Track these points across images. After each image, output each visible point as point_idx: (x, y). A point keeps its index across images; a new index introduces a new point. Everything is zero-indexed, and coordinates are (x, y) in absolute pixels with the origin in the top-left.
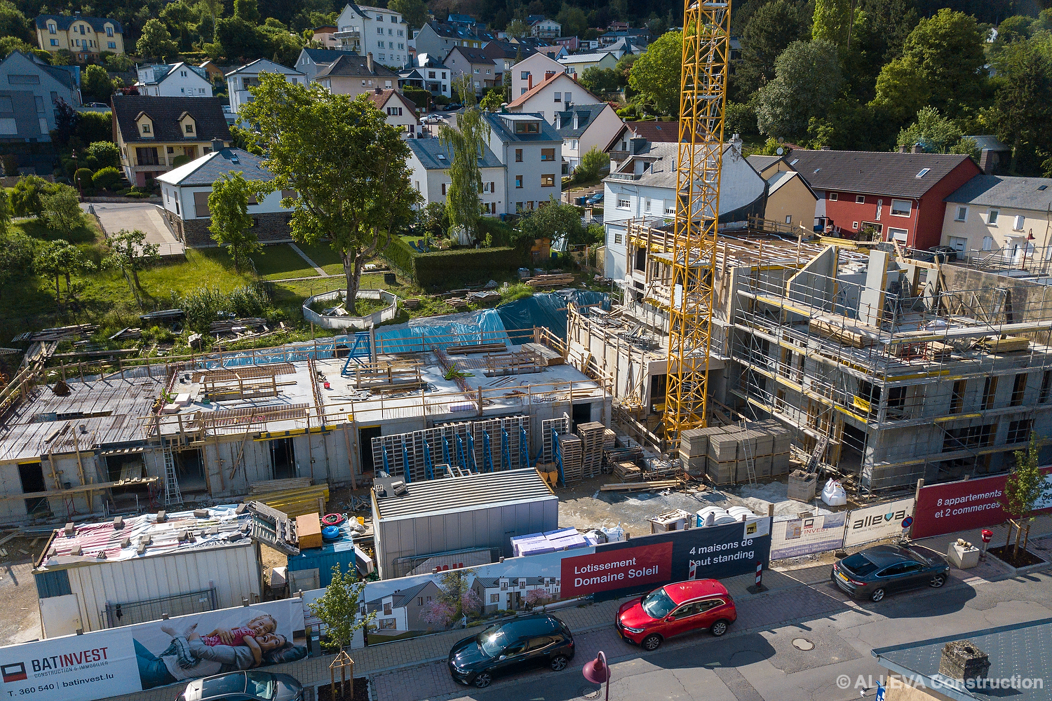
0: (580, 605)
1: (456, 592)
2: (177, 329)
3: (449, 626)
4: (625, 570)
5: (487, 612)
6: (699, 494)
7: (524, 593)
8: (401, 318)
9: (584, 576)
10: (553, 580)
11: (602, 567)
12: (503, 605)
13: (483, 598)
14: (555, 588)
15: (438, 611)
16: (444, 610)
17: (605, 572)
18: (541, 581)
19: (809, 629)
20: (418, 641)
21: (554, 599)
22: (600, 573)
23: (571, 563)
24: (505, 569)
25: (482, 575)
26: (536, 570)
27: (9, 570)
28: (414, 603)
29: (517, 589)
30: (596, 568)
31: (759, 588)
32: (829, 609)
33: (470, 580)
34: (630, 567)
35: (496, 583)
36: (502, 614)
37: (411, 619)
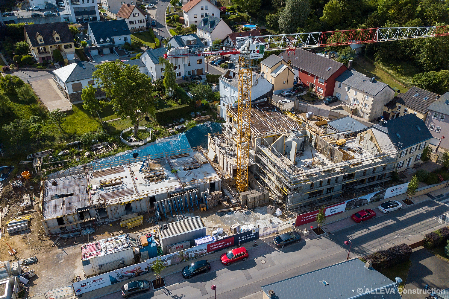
0: (212, 253)
1: (182, 255)
2: (80, 149)
3: (181, 262)
4: (223, 244)
5: (190, 258)
6: (244, 212)
7: (198, 253)
8: (154, 139)
9: (212, 247)
10: (205, 249)
11: (217, 245)
12: (193, 256)
13: (189, 255)
14: (206, 251)
15: (178, 259)
16: (179, 259)
17: (218, 246)
18: (202, 250)
19: (265, 257)
20: (174, 266)
21: (206, 253)
22: (217, 246)
23: (209, 245)
24: (194, 248)
25: (188, 251)
26: (201, 248)
27: (63, 250)
28: (172, 258)
29: (197, 252)
30: (216, 245)
31: (255, 245)
32: (271, 250)
33: (185, 252)
34: (224, 244)
35: (192, 252)
36: (193, 258)
37: (172, 262)
